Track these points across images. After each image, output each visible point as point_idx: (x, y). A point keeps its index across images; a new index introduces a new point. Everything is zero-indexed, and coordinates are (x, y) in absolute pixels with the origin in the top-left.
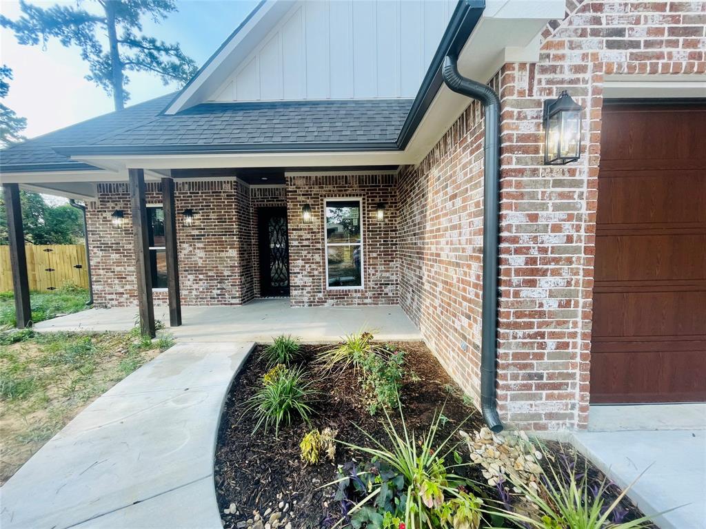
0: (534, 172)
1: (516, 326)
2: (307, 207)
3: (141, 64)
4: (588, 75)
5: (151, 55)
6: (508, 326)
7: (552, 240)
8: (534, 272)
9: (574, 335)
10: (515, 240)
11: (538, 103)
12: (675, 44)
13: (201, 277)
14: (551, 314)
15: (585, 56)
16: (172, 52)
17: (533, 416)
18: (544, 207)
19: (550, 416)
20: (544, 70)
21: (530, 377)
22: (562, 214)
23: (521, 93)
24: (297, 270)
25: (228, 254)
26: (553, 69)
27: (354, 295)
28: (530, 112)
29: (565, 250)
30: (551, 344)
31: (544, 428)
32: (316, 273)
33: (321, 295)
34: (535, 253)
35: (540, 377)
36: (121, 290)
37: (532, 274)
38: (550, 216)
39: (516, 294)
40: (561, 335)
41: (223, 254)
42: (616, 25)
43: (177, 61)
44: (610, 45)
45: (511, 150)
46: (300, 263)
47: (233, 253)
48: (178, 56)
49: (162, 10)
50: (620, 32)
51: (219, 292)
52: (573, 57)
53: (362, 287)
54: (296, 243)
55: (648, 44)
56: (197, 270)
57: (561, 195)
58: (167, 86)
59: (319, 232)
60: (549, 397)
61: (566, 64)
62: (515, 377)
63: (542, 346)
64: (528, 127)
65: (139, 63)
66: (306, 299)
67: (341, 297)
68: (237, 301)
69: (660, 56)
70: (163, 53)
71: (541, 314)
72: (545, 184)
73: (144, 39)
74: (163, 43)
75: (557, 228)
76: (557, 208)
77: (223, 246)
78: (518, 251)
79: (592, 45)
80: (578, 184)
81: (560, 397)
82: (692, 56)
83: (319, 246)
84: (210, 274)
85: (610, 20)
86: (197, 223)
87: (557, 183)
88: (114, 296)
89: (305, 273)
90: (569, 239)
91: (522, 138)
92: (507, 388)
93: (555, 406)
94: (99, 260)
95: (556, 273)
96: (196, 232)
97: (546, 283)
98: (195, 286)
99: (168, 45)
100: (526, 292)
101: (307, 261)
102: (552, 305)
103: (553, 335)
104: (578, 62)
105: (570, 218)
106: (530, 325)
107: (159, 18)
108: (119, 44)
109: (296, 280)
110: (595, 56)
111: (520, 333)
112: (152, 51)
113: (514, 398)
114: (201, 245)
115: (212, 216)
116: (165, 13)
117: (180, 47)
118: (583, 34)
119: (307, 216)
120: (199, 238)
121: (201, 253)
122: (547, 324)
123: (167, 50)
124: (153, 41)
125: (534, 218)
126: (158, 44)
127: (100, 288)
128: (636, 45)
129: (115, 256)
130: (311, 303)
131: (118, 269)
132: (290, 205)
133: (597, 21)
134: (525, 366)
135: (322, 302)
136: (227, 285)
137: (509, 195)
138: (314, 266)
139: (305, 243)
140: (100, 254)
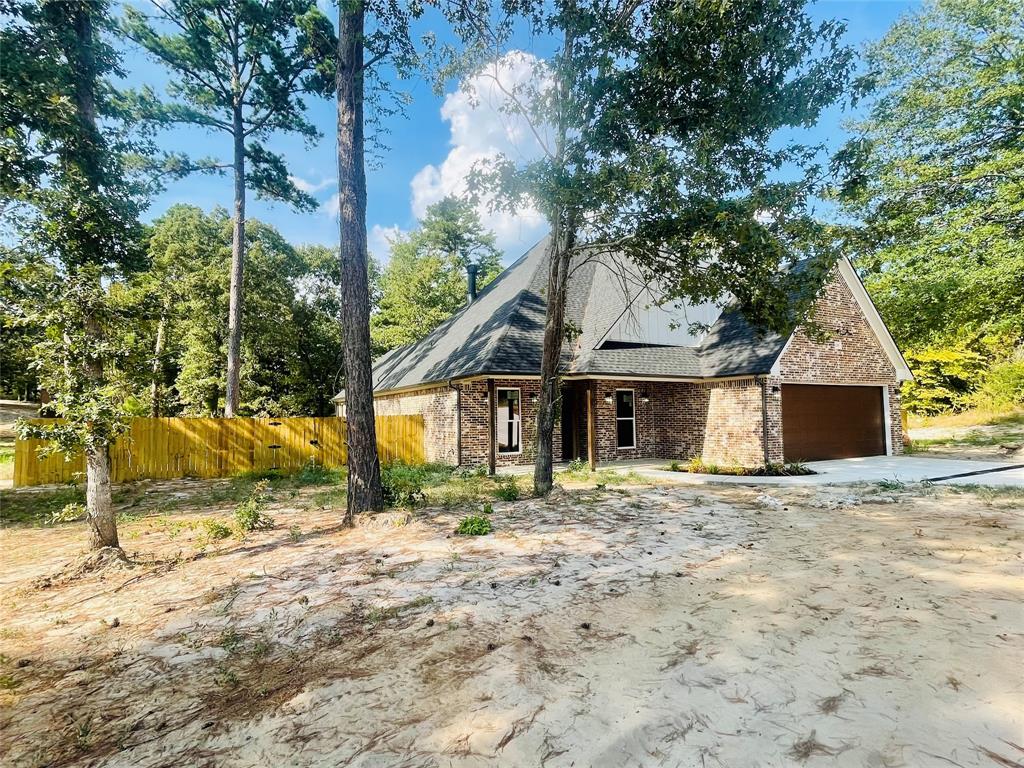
2: (607, 394)
4: (778, 381)
7: (775, 419)
12: (791, 375)
20: (772, 379)
24: (602, 436)
27: (630, 452)
32: (611, 438)
33: (614, 453)
36: (483, 455)
44: (781, 374)
46: (603, 431)
50: (783, 372)
53: (634, 447)
54: (601, 418)
59: (613, 410)
61: (775, 378)
64: (770, 392)
66: (606, 456)
67: (624, 453)
68: (560, 460)
69: (789, 377)
80: (779, 405)
82: (793, 378)
83: (613, 420)
88: (477, 460)
89: (606, 438)
94: (468, 430)
101: (607, 430)
105: (778, 413)
109: (601, 443)
110: (779, 377)
119: (608, 400)
127: (468, 453)
128: (785, 374)
129: (479, 427)
130: (609, 459)
131: (481, 437)
132: (598, 393)
135: (615, 457)
138: (611, 433)
139: (606, 418)
140: (469, 425)
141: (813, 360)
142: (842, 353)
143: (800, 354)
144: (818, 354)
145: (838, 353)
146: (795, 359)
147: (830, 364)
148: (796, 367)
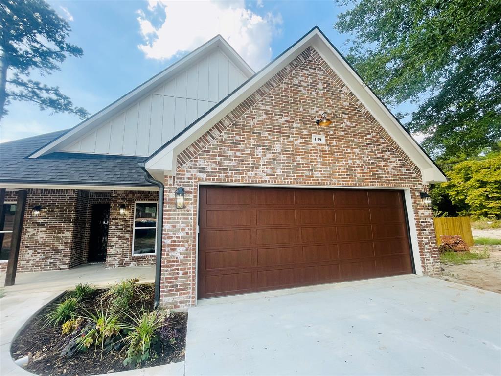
0: (175, 211)
1: (167, 266)
2: (123, 206)
3: (24, 97)
4: (193, 181)
5: (34, 92)
6: (164, 266)
7: (181, 234)
8: (174, 246)
9: (189, 269)
10: (167, 234)
11: (176, 188)
12: (220, 173)
13: (39, 251)
14: (181, 261)
15: (192, 175)
16: (52, 91)
17: (173, 303)
18: (178, 222)
19: (181, 302)
20: (178, 178)
21: (173, 286)
22: (185, 225)
23: (170, 185)
24: (112, 244)
25: (64, 235)
26: (181, 178)
27: (150, 258)
28: (174, 191)
29: (186, 237)
30: (181, 273)
31: (178, 307)
32: (125, 245)
33: (127, 260)
34: (175, 239)
35: (177, 286)
37: (173, 247)
38: (180, 225)
39: (168, 254)
40: (185, 269)
41: (60, 235)
42: (202, 166)
43: (54, 97)
44: (200, 172)
45: (167, 203)
46: (115, 239)
47: (69, 234)
48: (57, 94)
49: (48, 70)
50: (203, 168)
51: (52, 261)
52: (188, 175)
53: (155, 254)
54: (114, 227)
55: (212, 172)
56: (37, 246)
57: (184, 218)
58: (43, 111)
59: (130, 221)
60: (180, 294)
61: (185, 177)
62: (167, 287)
63: (177, 274)
64: (172, 196)
65: (21, 96)
66: (117, 263)
67: (140, 260)
68: (66, 266)
69: (216, 176)
70: (44, 91)
71: (177, 261)
72: (179, 214)
73: (30, 81)
74: (45, 86)
75: (183, 230)
76: (183, 223)
77: (61, 229)
78: (168, 238)
79: (194, 171)
80: (190, 214)
81: (185, 294)
82: (225, 176)
83: (129, 229)
84: (47, 248)
85: (200, 165)
86: (43, 214)
87: (183, 214)
89: (118, 246)
90: (188, 233)
91: (170, 199)
92: (163, 292)
93: (182, 298)
95: (182, 246)
96: (42, 221)
97: (179, 249)
98: (34, 258)
99: (49, 87)
100: (171, 253)
101: (120, 238)
102: (181, 258)
103: (181, 269)
104: (190, 176)
105: (188, 226)
106: (173, 266)
107: (45, 73)
108: (7, 83)
109: (111, 251)
110: (195, 175)
111: (169, 269)
112: (36, 90)
113: (166, 296)
114: (44, 229)
115: (56, 210)
116: (51, 71)
117: (59, 89)
118: (191, 168)
119: (122, 211)
120: (42, 224)
121: (43, 235)
122: (179, 265)
123: (47, 90)
124: (37, 84)
125: (175, 226)
126: (41, 86)
128: (208, 172)
130: (120, 265)
132: (112, 205)
133: (196, 165)
134: (170, 282)
135: (128, 264)
136: (60, 256)
137: (166, 218)
138: (124, 241)
139: (120, 227)
141: (269, 155)
142: (327, 148)
143: (241, 147)
144: (279, 147)
145: (318, 148)
146: (230, 153)
147: (302, 161)
148: (233, 163)
